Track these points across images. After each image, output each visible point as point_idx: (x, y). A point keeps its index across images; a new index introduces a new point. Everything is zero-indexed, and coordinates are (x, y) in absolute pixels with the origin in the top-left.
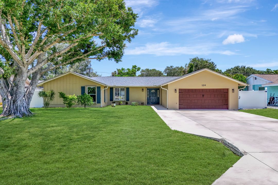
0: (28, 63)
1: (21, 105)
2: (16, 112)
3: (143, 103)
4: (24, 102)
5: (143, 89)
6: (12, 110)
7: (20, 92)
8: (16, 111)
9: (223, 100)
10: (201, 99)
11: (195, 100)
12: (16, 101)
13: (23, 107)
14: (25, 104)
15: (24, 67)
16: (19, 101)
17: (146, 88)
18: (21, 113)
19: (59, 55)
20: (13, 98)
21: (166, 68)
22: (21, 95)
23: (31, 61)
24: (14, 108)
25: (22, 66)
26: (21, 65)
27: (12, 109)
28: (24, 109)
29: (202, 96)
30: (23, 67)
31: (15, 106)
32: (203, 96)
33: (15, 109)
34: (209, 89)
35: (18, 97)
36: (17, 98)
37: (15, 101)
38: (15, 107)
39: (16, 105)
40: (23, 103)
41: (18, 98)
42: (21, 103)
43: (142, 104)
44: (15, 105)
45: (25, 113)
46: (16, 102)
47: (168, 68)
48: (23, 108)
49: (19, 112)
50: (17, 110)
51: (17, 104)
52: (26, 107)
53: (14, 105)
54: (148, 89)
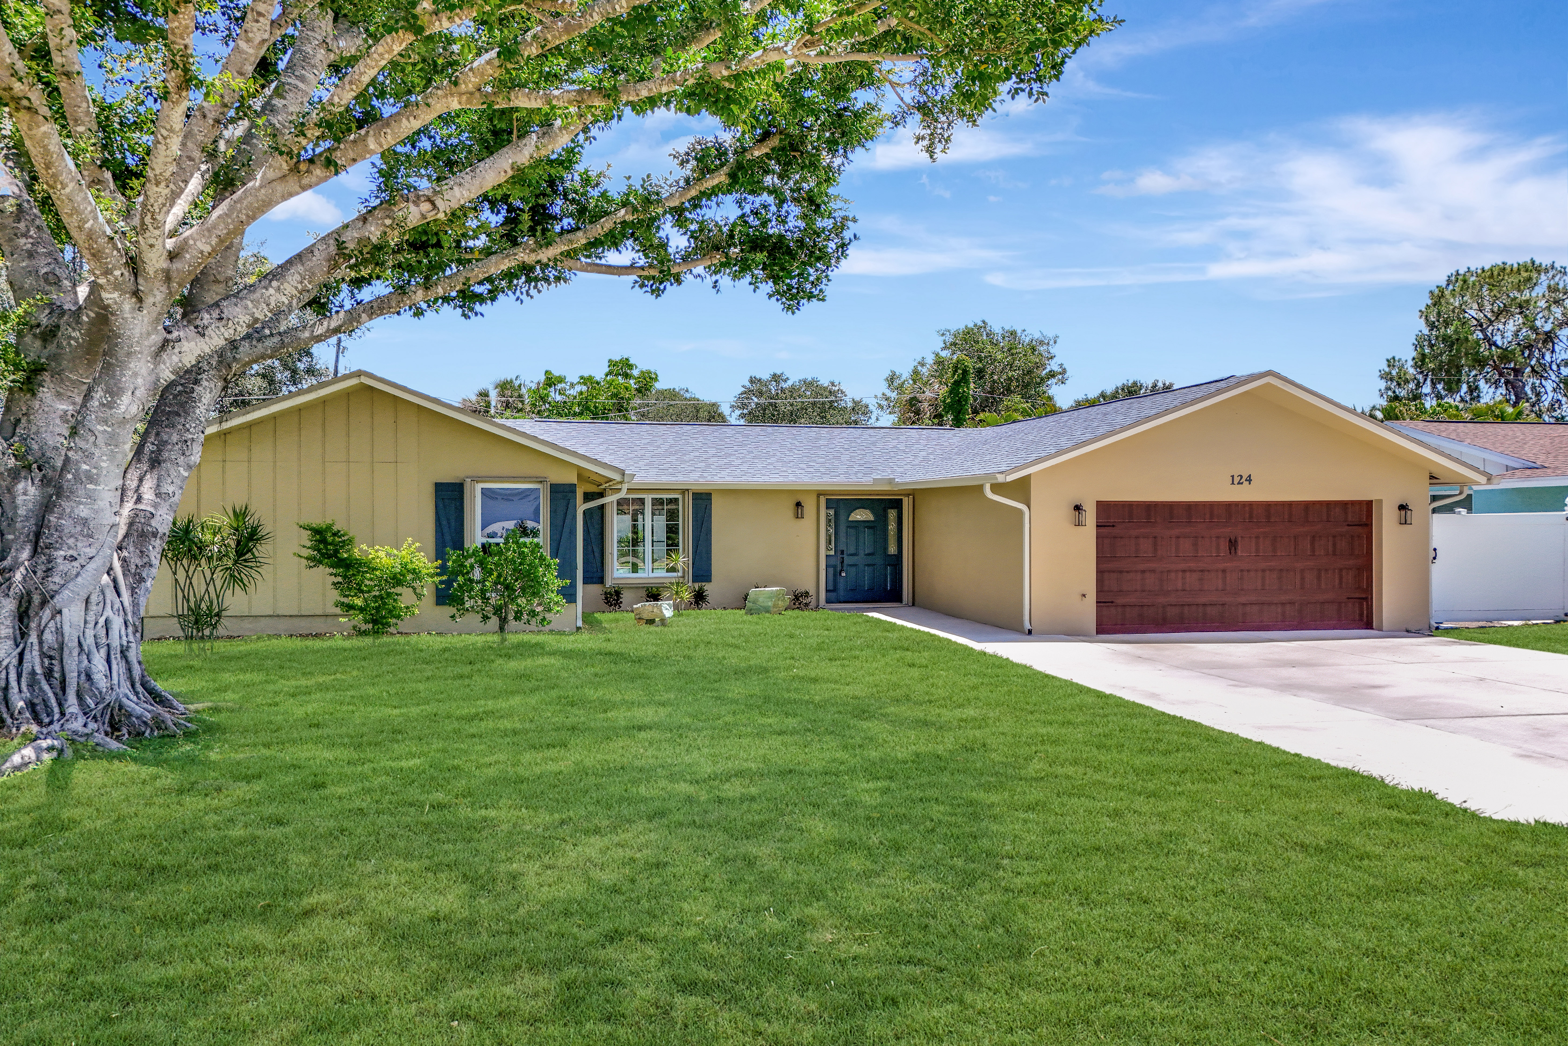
0: (177, 265)
1: (90, 633)
2: (53, 702)
3: (807, 594)
4: (108, 612)
5: (798, 504)
6: (13, 683)
7: (85, 522)
8: (50, 694)
9: (1341, 570)
10: (1222, 566)
11: (1184, 571)
12: (44, 603)
13: (103, 651)
14: (117, 623)
15: (140, 300)
16: (71, 600)
17: (819, 494)
18: (90, 702)
19: (430, 217)
20: (18, 576)
21: (748, 384)
22: (91, 551)
23: (207, 249)
24: (27, 667)
25: (123, 292)
26: (117, 287)
27: (13, 676)
28: (114, 667)
29: (1224, 545)
30: (128, 305)
31: (41, 642)
32: (1233, 544)
33: (41, 678)
34: (1268, 506)
35: (62, 566)
36: (57, 579)
37: (36, 599)
38: (36, 653)
39: (49, 637)
40: (102, 621)
41: (68, 579)
42: (91, 618)
43: (799, 600)
44: (33, 639)
45: (125, 700)
46: (47, 613)
47: (756, 387)
48: (109, 661)
49: (79, 696)
50: (56, 683)
51: (59, 632)
52: (124, 652)
53: (24, 635)
54: (829, 504)
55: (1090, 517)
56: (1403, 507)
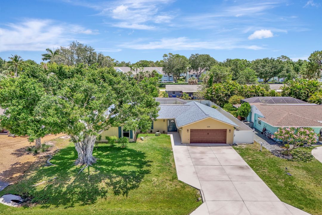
5: (164, 120)
9: (222, 137)
11: (202, 137)
32: (208, 134)
43: (164, 132)
50: (87, 160)
53: (85, 157)
54: (168, 120)
55: (189, 131)
56: (230, 130)
